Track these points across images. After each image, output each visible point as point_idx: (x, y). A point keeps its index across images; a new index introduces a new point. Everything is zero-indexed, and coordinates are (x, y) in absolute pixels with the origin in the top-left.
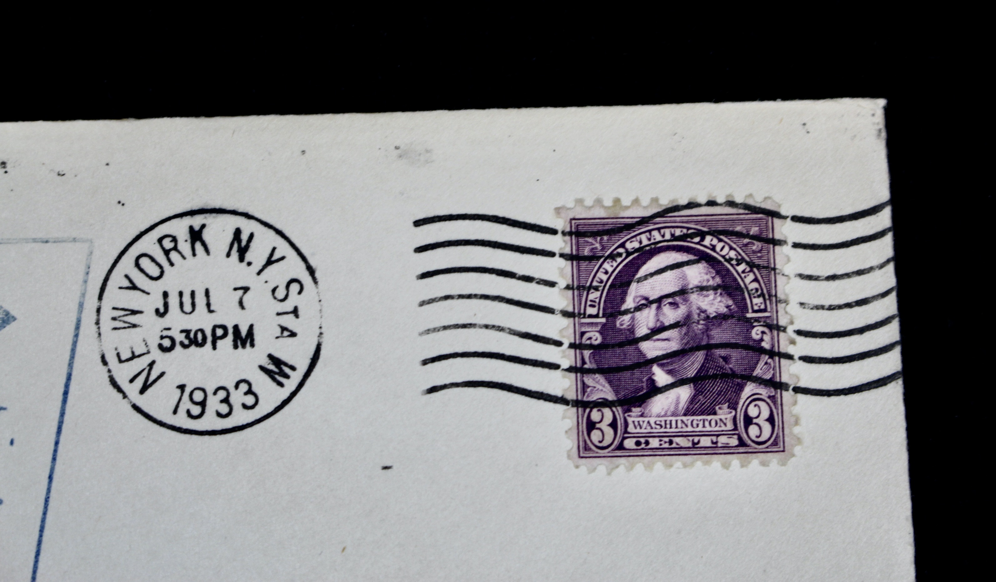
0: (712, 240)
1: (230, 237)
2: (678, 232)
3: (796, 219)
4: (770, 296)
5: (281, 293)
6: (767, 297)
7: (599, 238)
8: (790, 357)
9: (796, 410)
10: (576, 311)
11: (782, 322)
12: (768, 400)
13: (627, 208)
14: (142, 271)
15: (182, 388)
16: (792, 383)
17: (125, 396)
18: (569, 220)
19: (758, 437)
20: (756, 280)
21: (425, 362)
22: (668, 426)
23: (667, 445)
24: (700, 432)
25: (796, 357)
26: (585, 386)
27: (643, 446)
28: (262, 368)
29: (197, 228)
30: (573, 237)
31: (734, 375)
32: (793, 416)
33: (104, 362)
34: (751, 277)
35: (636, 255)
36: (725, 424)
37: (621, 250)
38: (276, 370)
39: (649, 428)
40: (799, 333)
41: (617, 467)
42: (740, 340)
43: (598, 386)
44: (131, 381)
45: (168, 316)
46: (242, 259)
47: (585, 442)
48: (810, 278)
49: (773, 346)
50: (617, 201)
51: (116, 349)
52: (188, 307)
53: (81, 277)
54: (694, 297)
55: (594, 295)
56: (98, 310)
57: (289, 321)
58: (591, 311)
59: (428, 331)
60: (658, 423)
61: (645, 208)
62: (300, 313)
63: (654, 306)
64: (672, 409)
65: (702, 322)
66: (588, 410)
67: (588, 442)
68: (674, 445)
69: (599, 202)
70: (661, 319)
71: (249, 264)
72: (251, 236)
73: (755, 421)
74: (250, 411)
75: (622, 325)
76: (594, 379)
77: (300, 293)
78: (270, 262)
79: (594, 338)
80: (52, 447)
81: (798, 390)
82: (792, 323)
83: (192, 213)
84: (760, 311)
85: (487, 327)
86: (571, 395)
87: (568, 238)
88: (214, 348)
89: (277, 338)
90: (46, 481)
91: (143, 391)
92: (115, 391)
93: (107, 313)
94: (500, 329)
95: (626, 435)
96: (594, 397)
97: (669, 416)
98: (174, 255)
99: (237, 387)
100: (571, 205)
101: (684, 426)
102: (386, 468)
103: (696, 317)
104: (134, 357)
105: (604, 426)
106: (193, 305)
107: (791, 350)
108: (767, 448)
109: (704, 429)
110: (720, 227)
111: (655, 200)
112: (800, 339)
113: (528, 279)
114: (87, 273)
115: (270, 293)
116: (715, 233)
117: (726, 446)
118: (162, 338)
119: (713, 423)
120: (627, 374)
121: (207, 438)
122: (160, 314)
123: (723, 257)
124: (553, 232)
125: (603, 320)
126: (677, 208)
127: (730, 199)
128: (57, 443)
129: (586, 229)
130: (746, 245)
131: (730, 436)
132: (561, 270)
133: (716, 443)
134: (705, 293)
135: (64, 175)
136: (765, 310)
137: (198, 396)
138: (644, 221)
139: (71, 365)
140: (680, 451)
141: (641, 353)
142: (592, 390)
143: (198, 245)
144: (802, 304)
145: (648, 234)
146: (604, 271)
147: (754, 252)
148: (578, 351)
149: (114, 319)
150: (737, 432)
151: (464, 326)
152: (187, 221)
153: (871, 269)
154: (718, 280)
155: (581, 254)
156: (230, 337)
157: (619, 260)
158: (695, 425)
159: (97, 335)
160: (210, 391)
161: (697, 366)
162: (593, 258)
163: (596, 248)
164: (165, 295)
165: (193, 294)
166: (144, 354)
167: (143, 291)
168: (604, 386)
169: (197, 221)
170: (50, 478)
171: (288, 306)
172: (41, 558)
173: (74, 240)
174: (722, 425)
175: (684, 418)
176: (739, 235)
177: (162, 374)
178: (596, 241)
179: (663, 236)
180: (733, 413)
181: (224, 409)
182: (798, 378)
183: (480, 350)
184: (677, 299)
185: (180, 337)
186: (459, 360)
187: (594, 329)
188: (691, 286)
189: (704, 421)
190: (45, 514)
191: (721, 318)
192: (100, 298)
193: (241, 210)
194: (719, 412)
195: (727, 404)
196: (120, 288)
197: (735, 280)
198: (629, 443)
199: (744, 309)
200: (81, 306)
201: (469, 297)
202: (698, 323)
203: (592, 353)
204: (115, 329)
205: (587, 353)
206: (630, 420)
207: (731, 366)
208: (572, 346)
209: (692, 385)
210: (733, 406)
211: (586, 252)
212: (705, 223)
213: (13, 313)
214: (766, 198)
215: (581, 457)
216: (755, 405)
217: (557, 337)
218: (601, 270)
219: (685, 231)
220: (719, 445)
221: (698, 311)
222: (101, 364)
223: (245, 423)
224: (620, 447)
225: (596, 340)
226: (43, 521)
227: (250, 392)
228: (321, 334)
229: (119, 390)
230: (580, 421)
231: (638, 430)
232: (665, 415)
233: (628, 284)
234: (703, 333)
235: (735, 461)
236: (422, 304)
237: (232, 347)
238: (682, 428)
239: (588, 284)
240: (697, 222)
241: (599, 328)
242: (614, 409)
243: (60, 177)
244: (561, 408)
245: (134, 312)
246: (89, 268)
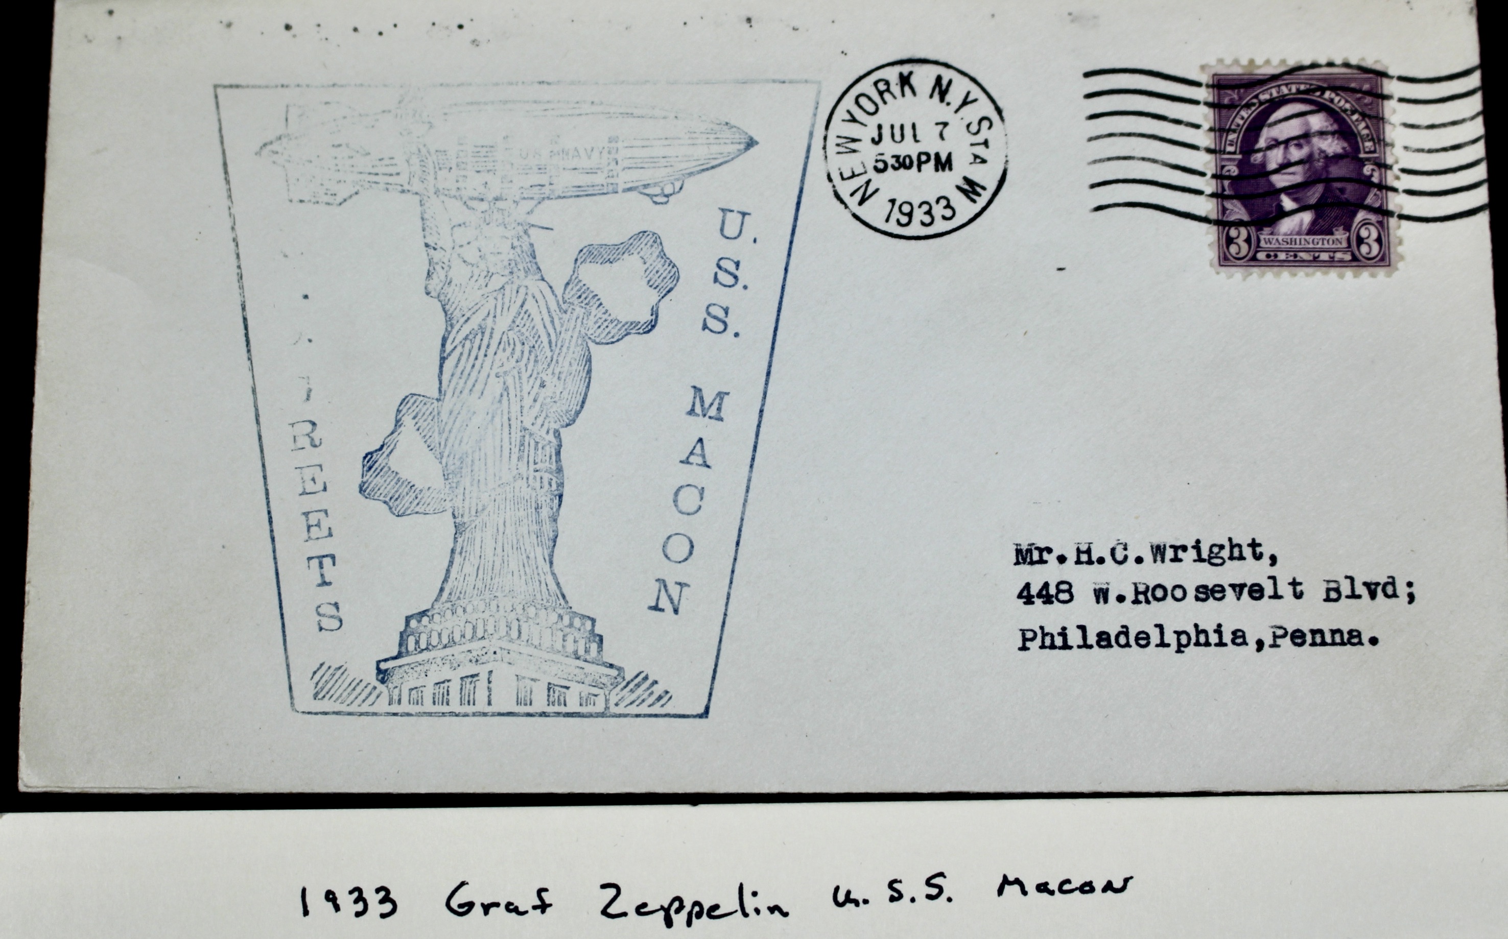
0: (1330, 94)
1: (932, 82)
2: (1302, 87)
3: (1402, 79)
4: (1379, 140)
5: (974, 128)
6: (1376, 141)
7: (1236, 91)
8: (1395, 190)
9: (1400, 233)
10: (1218, 148)
11: (1389, 161)
12: (1377, 225)
13: (1259, 67)
14: (861, 107)
15: (893, 201)
16: (1397, 211)
17: (846, 207)
18: (1211, 75)
19: (1368, 253)
20: (1367, 127)
21: (1093, 186)
22: (1293, 243)
23: (1292, 258)
24: (1319, 248)
25: (1401, 190)
26: (1224, 210)
27: (1272, 258)
28: (958, 188)
29: (906, 73)
30: (1215, 89)
31: (1347, 203)
32: (1398, 237)
33: (830, 179)
34: (1363, 125)
35: (1267, 105)
36: (1341, 243)
37: (1255, 101)
38: (970, 189)
39: (1277, 244)
40: (1404, 171)
41: (1251, 274)
42: (1354, 175)
43: (1237, 210)
44: (852, 195)
45: (882, 144)
46: (942, 100)
47: (1225, 253)
48: (1412, 126)
49: (1381, 181)
50: (1252, 62)
51: (839, 169)
52: (898, 137)
53: (811, 111)
54: (1315, 140)
55: (1232, 136)
56: (825, 138)
57: (981, 151)
58: (1230, 149)
59: (1095, 162)
60: (1285, 240)
61: (1276, 67)
62: (990, 144)
63: (1282, 147)
64: (1297, 229)
65: (1322, 160)
66: (1227, 228)
67: (1227, 254)
68: (1298, 258)
69: (1236, 62)
70: (1288, 156)
71: (948, 104)
72: (950, 82)
73: (1366, 241)
74: (948, 222)
75: (1255, 161)
76: (1232, 204)
77: (990, 128)
78: (965, 103)
79: (1232, 170)
80: (787, 245)
81: (1402, 217)
82: (1397, 162)
83: (901, 62)
84: (1370, 152)
85: (1143, 159)
86: (1213, 216)
87: (1211, 90)
88: (919, 170)
89: (971, 163)
90: (783, 272)
91: (861, 202)
92: (838, 203)
93: (832, 141)
94: (1154, 161)
95: (1259, 249)
96: (1232, 218)
97: (1293, 235)
98: (887, 96)
99: (938, 201)
100: (1213, 62)
101: (1306, 243)
102: (1060, 269)
103: (1317, 156)
104: (853, 176)
105: (1240, 241)
106: (902, 136)
107: (1396, 184)
108: (1375, 262)
109: (1323, 246)
110: (1338, 83)
111: (1283, 62)
112: (1404, 176)
113: (1177, 122)
114: (817, 108)
115: (965, 128)
116: (1334, 89)
117: (1341, 261)
118: (877, 161)
119: (1331, 242)
120: (1259, 201)
121: (913, 242)
122: (876, 142)
123: (1340, 108)
124: (1198, 84)
125: (1239, 157)
126: (1301, 68)
127: (1345, 61)
128: (791, 242)
129: (1225, 83)
130: (1359, 99)
131: (1345, 252)
132: (1206, 117)
133: (1333, 258)
134: (1324, 137)
135: (797, 29)
136: (1374, 152)
137: (906, 209)
138: (1274, 78)
139: (802, 181)
140: (1303, 263)
141: (1271, 185)
142: (1230, 212)
143: (907, 89)
144: (1406, 148)
145: (1277, 88)
146: (1240, 117)
147: (1366, 105)
148: (1219, 181)
149: (838, 145)
150: (1350, 249)
151: (1125, 158)
152: (898, 69)
153: (1463, 121)
154: (1335, 127)
155: (1222, 102)
156: (932, 162)
157: (1253, 108)
158: (1315, 243)
159: (824, 157)
160: (916, 204)
161: (1317, 195)
162: (1232, 106)
163: (1234, 99)
164: (880, 127)
165: (902, 127)
166: (862, 174)
167: (862, 124)
168: (1240, 209)
169: (905, 69)
170: (786, 270)
171: (980, 138)
172: (778, 333)
173: (806, 81)
174: (1338, 242)
175: (1307, 237)
176: (1354, 91)
177: (877, 190)
178: (1234, 93)
179: (1290, 90)
180: (1347, 234)
181: (927, 219)
182: (1401, 208)
183: (1138, 177)
184: (1302, 141)
185: (891, 161)
186: (1120, 185)
187: (1232, 163)
188: (1313, 131)
189: (1323, 240)
190: (781, 298)
191: (1337, 158)
192: (827, 128)
193: (942, 60)
194: (1336, 233)
195: (1342, 227)
196: (843, 121)
197: (1350, 127)
198: (1261, 256)
199: (1357, 150)
200: (811, 134)
201: (1129, 135)
202: (1318, 161)
203: (1230, 183)
204: (839, 153)
205: (1226, 183)
206: (1262, 237)
207: (1345, 196)
208: (1214, 176)
209: (1313, 211)
210: (1348, 228)
211: (1226, 101)
212: (1324, 80)
213: (756, 138)
214: (1376, 62)
215: (1221, 265)
216: (1366, 229)
217: (1201, 169)
218: (1238, 116)
219: (1308, 86)
220: (1336, 259)
221: (1318, 151)
222: (827, 181)
223: (944, 230)
224: (1254, 258)
225: (1234, 172)
226: (780, 303)
227: (948, 206)
228: (1007, 161)
229: (842, 201)
230: (1221, 237)
231: (1268, 245)
232: (1291, 234)
233: (1260, 129)
234: (1323, 169)
235: (1349, 273)
236: (1090, 139)
237: (934, 170)
238: (1305, 245)
239: (1227, 127)
240: (1319, 80)
241: (1236, 163)
242: (1249, 228)
243: (795, 32)
244: (1204, 226)
245: (854, 140)
246: (818, 104)
